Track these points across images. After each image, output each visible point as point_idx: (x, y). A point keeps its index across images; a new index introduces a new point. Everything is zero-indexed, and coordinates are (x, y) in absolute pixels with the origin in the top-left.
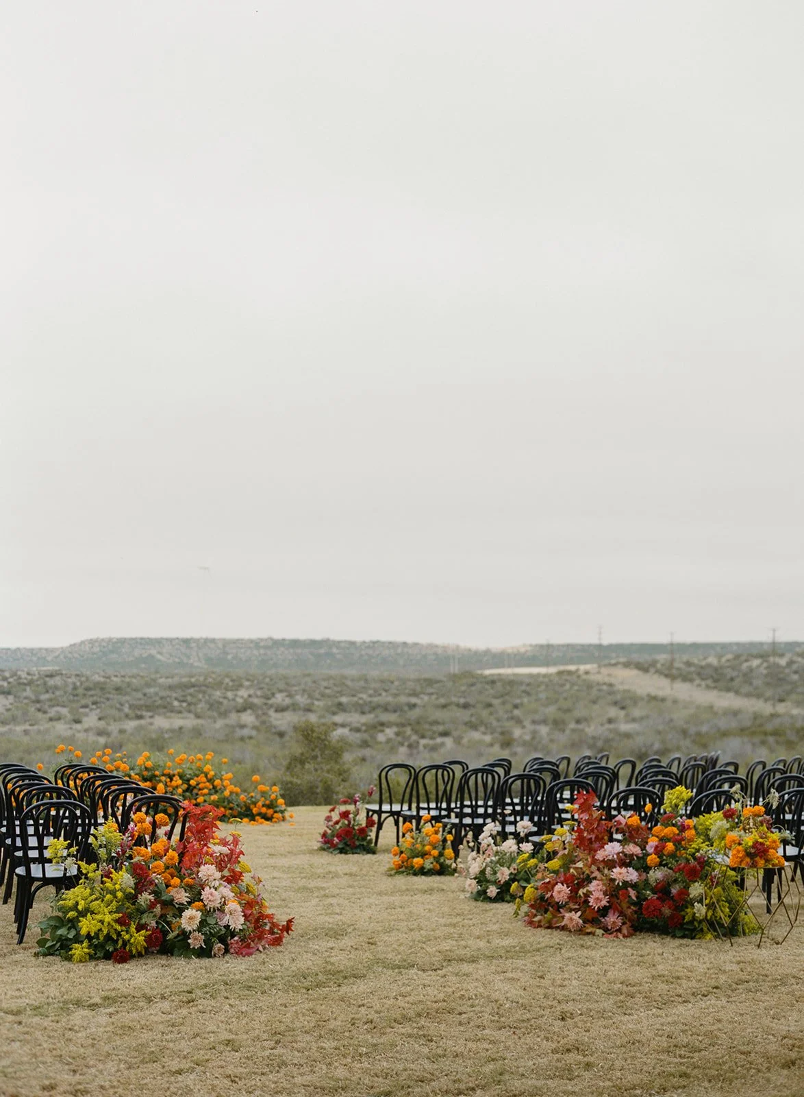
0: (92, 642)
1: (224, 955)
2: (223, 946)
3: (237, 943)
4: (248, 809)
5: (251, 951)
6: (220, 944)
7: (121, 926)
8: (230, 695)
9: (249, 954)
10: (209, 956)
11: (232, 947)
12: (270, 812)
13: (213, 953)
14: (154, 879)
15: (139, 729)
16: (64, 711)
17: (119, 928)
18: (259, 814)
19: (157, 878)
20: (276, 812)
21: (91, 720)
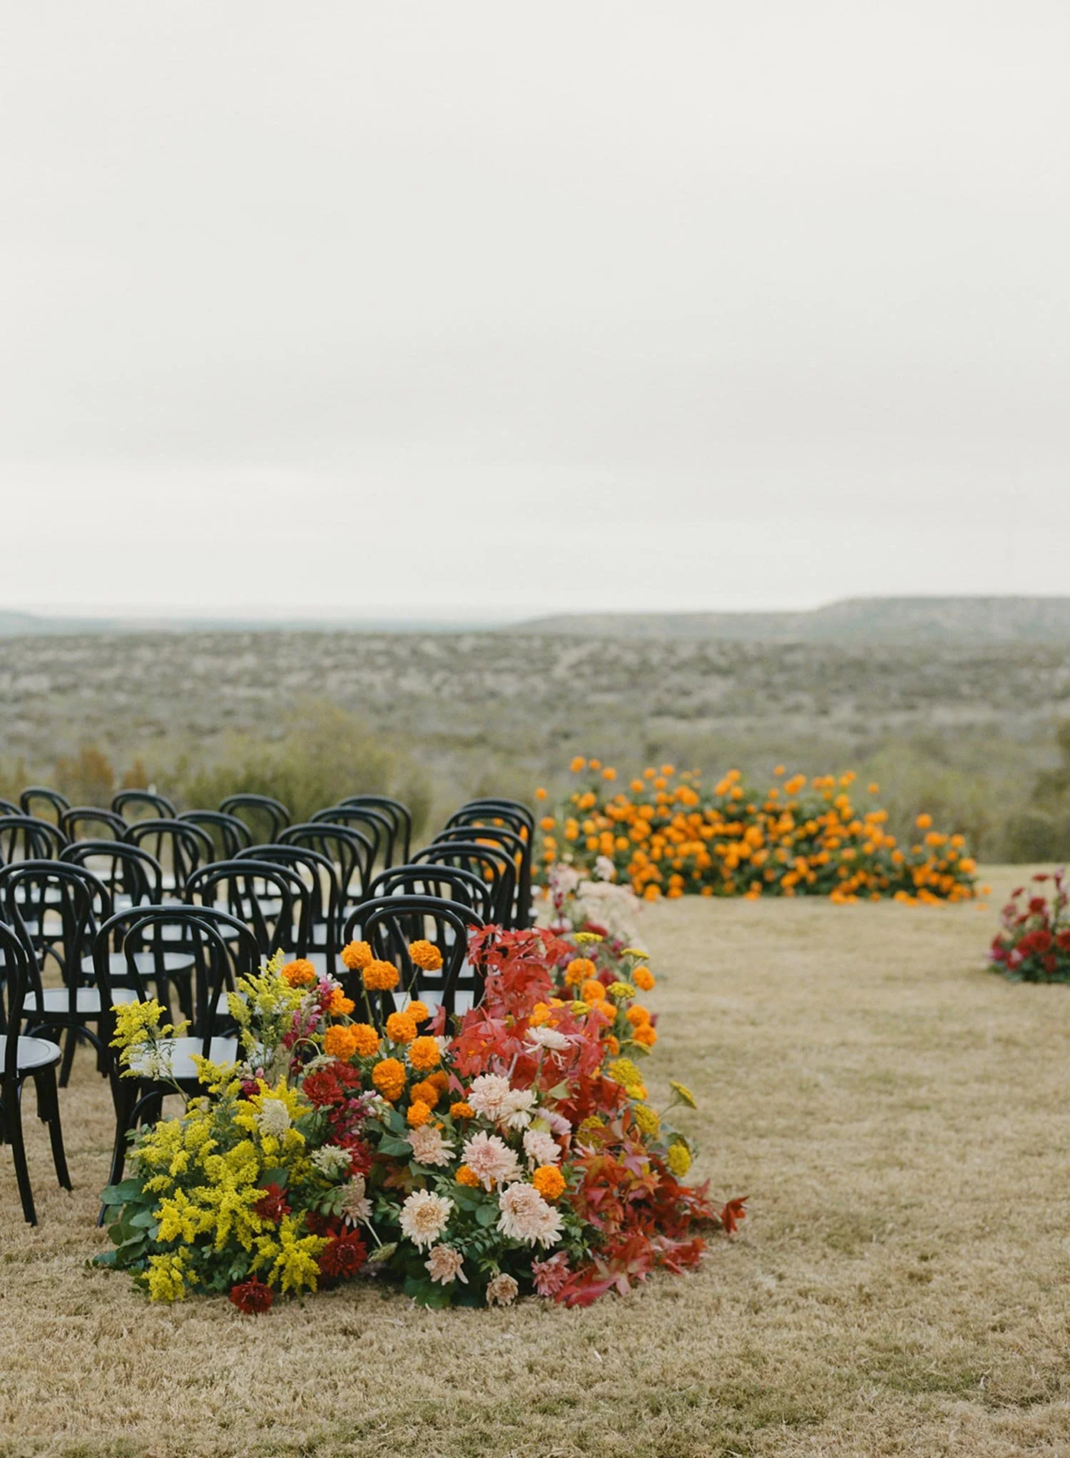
0: (852, 603)
1: (518, 1300)
2: (513, 1281)
3: (557, 1269)
4: (908, 874)
5: (593, 1290)
6: (505, 1276)
7: (264, 1219)
8: (1044, 676)
9: (587, 1301)
10: (481, 1304)
11: (543, 1281)
12: (947, 882)
13: (488, 1294)
14: (366, 1103)
15: (909, 726)
16: (806, 699)
17: (257, 1225)
18: (927, 886)
19: (373, 1104)
20: (957, 882)
21: (844, 711)
